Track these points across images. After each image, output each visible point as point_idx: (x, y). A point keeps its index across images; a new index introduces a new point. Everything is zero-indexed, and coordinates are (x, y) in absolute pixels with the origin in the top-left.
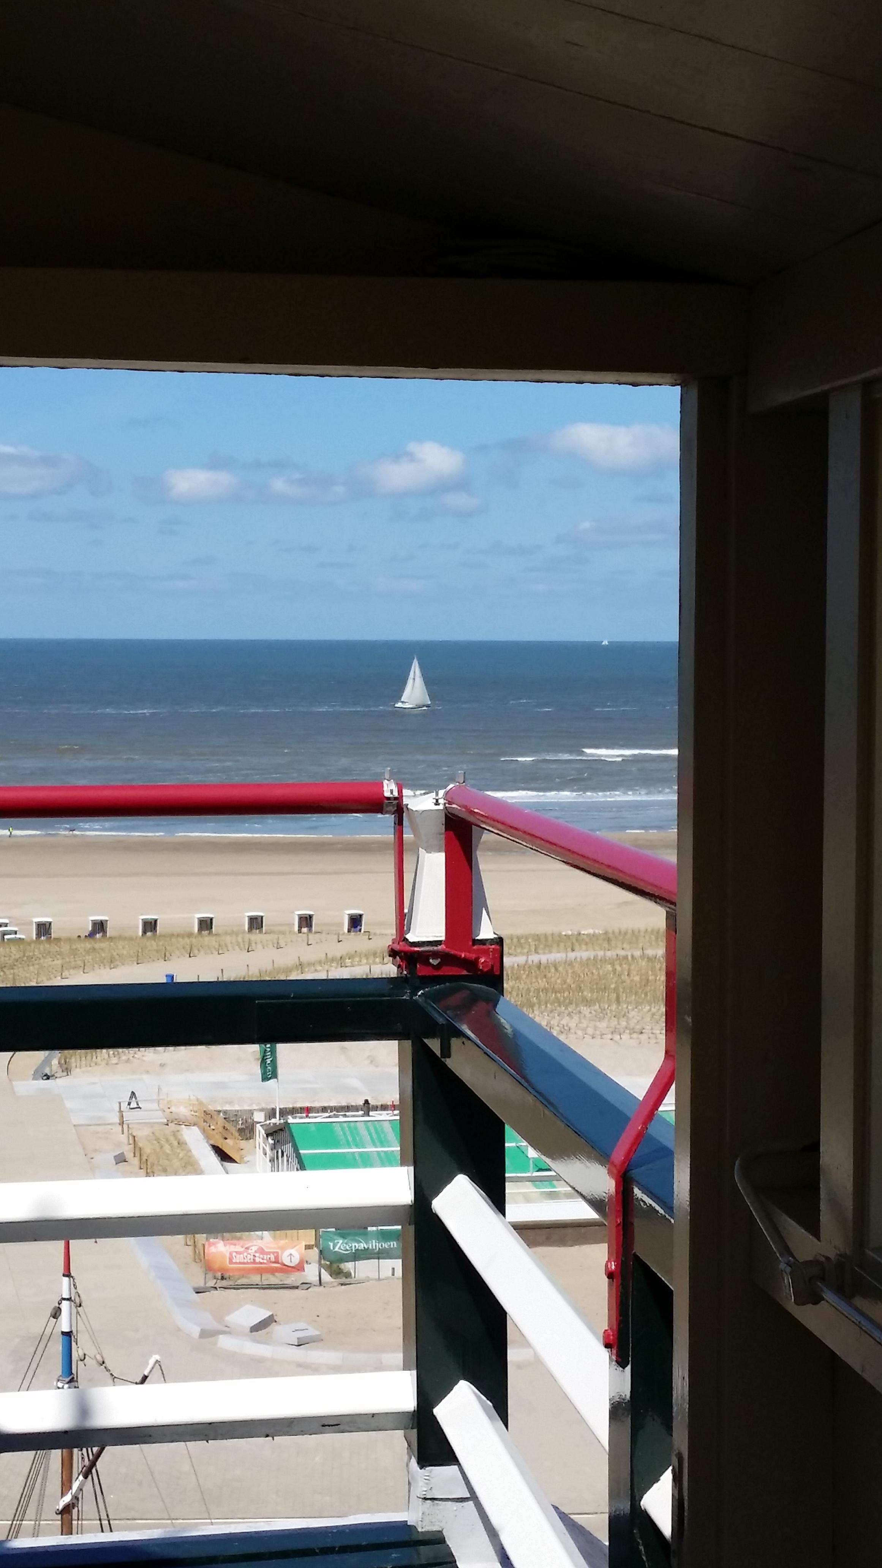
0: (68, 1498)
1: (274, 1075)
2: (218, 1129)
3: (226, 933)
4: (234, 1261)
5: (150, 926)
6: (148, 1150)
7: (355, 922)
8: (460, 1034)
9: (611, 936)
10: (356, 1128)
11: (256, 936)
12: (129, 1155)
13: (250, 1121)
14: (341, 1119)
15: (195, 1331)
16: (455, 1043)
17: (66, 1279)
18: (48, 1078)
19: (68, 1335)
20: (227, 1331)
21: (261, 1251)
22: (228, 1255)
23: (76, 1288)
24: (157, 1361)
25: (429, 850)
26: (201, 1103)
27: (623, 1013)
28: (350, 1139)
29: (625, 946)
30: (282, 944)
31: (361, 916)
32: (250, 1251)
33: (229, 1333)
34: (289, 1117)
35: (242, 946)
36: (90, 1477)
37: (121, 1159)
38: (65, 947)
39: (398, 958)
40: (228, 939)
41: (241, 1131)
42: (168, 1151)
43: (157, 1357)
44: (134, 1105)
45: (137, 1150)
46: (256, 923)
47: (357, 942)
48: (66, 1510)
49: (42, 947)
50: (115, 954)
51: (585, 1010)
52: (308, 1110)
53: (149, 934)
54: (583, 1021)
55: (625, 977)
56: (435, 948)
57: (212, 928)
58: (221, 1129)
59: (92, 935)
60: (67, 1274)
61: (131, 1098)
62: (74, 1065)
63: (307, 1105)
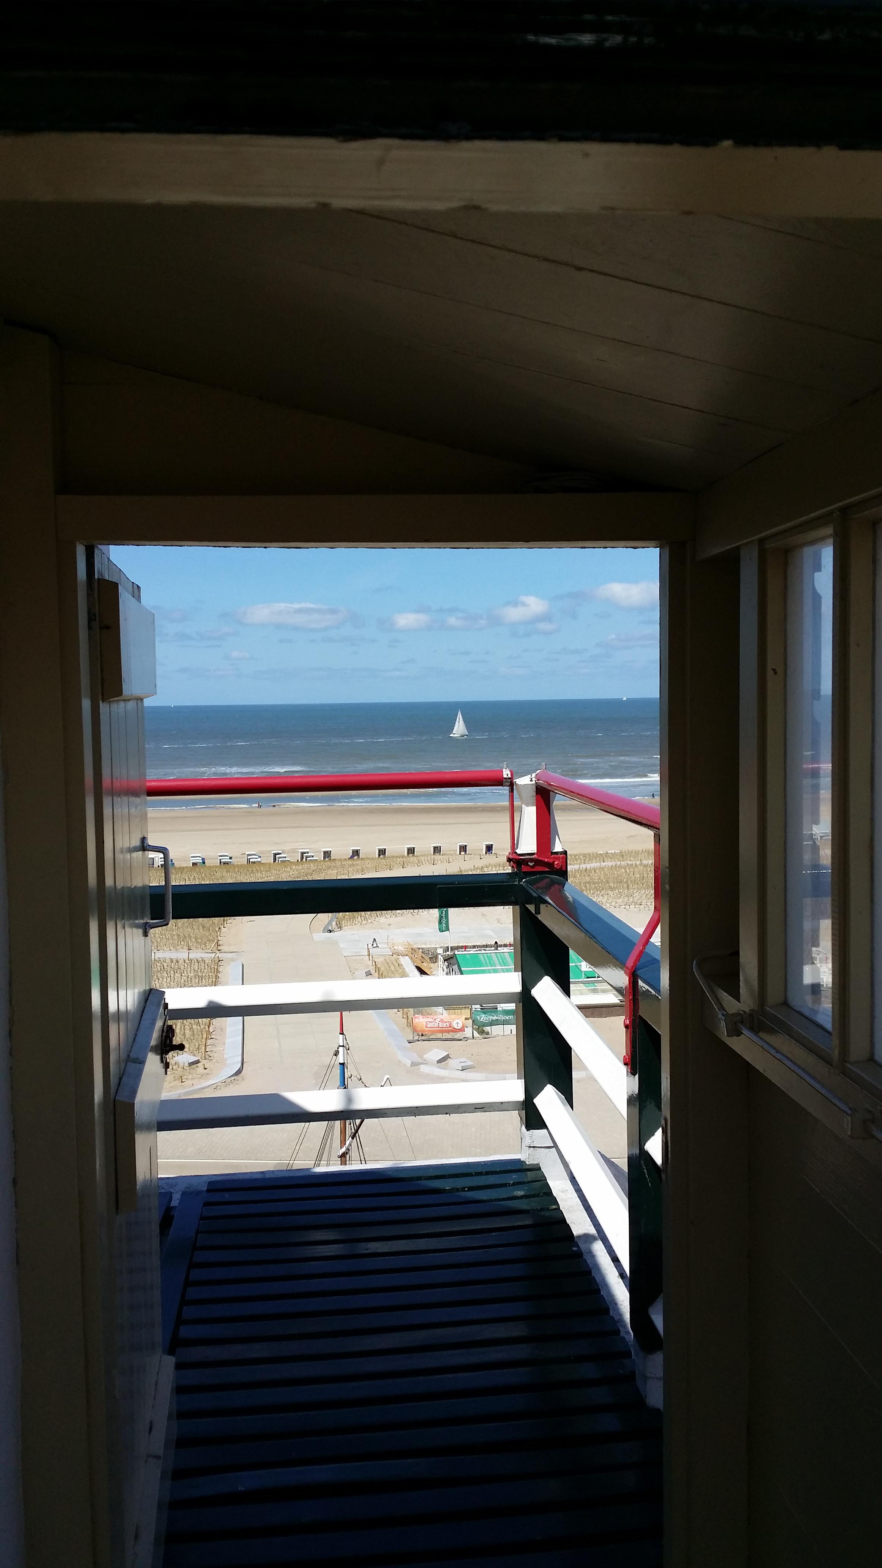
0: (344, 1150)
1: (448, 929)
2: (419, 958)
3: (422, 856)
4: (428, 1026)
5: (382, 852)
6: (382, 969)
7: (489, 848)
8: (546, 902)
9: (624, 853)
10: (491, 956)
11: (437, 857)
12: (373, 972)
13: (435, 953)
14: (483, 952)
15: (409, 1063)
16: (542, 906)
17: (342, 1035)
18: (331, 932)
19: (343, 1064)
20: (425, 1063)
21: (442, 1021)
22: (425, 1024)
23: (346, 1040)
24: (388, 1078)
25: (527, 805)
26: (410, 944)
27: (631, 894)
28: (488, 962)
29: (631, 859)
30: (451, 861)
31: (492, 845)
32: (436, 1021)
33: (426, 1064)
34: (456, 951)
35: (430, 861)
36: (355, 1138)
37: (369, 974)
38: (338, 863)
39: (512, 862)
40: (423, 858)
41: (430, 958)
42: (393, 969)
43: (388, 1076)
44: (375, 945)
45: (377, 969)
46: (437, 850)
47: (490, 859)
48: (343, 1155)
49: (326, 863)
50: (364, 867)
51: (610, 893)
52: (466, 947)
53: (382, 856)
54: (609, 898)
55: (631, 875)
56: (531, 857)
57: (414, 853)
58: (420, 958)
59: (352, 857)
60: (342, 1033)
61: (373, 942)
62: (344, 925)
63: (466, 945)
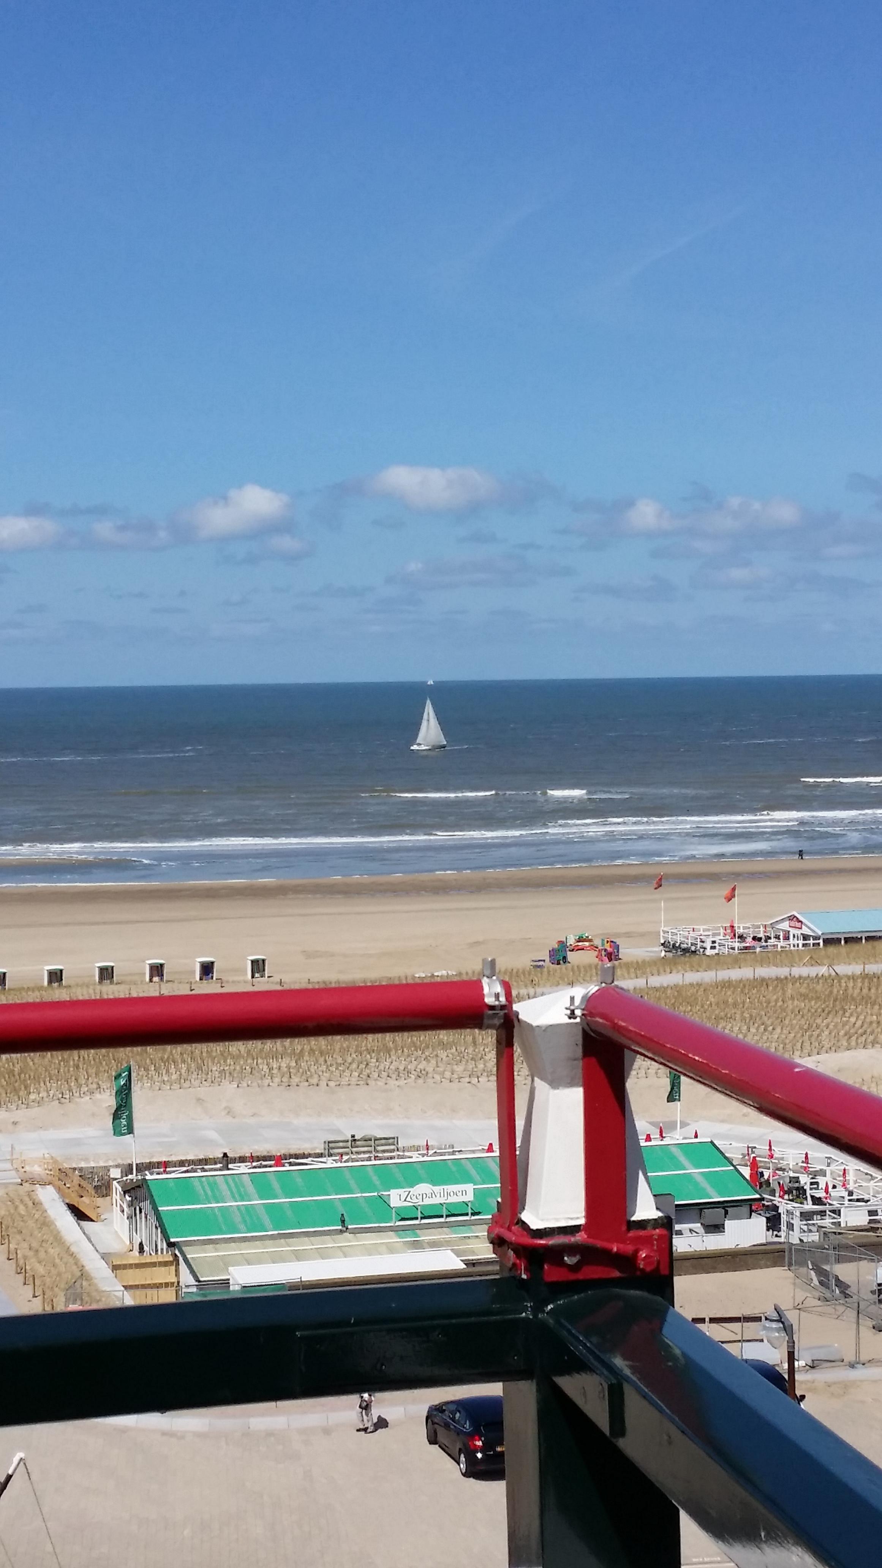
1: (130, 1131)
2: (72, 1188)
3: (77, 985)
6: (2, 1212)
7: (207, 969)
10: (215, 1182)
11: (107, 987)
13: (106, 1177)
14: (200, 1173)
26: (55, 1162)
27: (480, 1055)
28: (209, 1193)
31: (212, 963)
34: (147, 1172)
40: (79, 991)
41: (96, 1188)
42: (23, 1213)
46: (106, 973)
51: (443, 1054)
52: (166, 1164)
54: (440, 1064)
57: (62, 980)
58: (77, 1187)
63: (164, 1159)
